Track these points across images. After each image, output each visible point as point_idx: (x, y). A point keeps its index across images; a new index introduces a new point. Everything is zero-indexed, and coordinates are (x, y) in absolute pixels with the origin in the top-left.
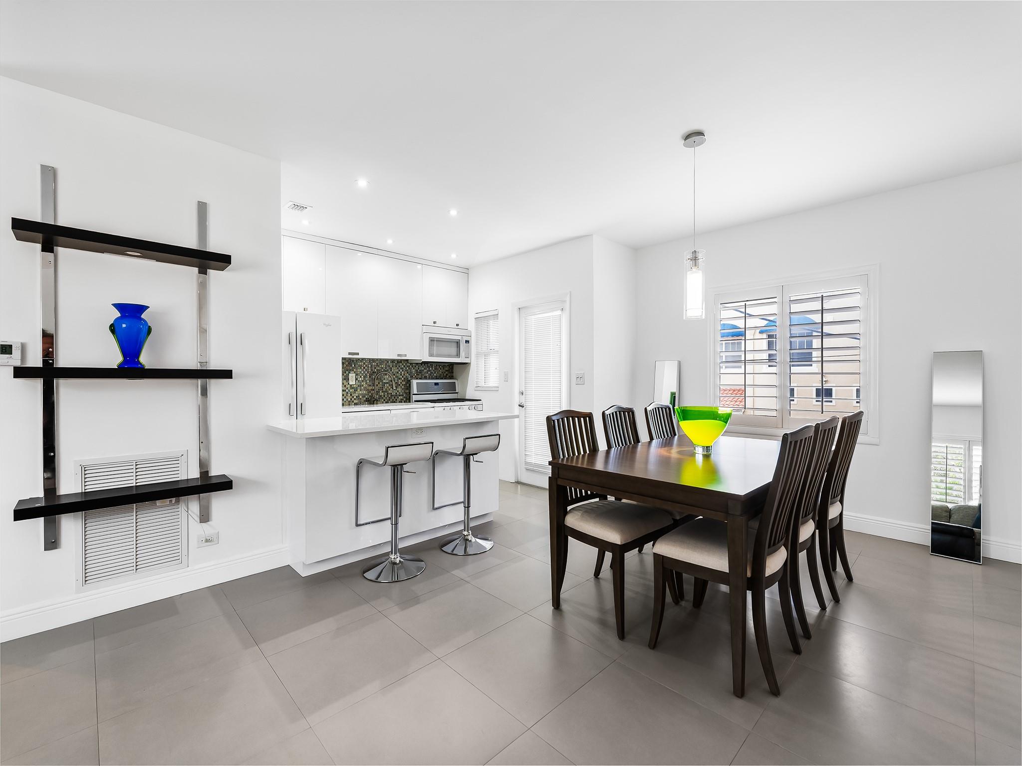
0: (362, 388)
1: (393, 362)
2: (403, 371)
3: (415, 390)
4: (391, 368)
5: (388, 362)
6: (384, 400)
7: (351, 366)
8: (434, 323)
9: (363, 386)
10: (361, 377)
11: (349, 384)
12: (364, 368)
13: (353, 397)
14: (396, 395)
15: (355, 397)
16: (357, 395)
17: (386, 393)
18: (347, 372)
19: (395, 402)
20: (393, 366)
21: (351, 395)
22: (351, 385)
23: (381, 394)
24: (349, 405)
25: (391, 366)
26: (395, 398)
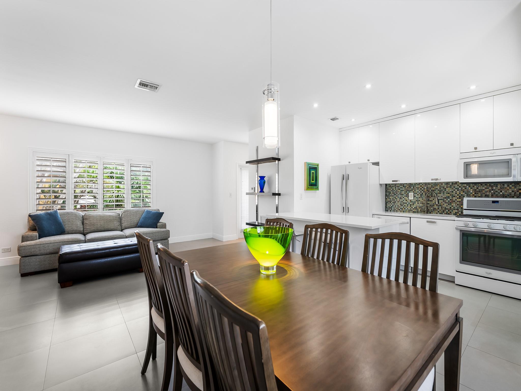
0: (419, 202)
1: (447, 184)
2: (458, 190)
3: (465, 206)
4: (445, 189)
5: (442, 184)
6: (438, 212)
7: (411, 188)
8: (476, 148)
9: (420, 201)
10: (418, 195)
11: (409, 199)
12: (421, 189)
13: (412, 207)
14: (451, 209)
15: (414, 208)
16: (415, 206)
17: (440, 207)
18: (408, 192)
19: (449, 214)
20: (447, 187)
21: (410, 206)
22: (410, 200)
23: (435, 207)
24: (409, 212)
25: (445, 187)
26: (449, 211)
